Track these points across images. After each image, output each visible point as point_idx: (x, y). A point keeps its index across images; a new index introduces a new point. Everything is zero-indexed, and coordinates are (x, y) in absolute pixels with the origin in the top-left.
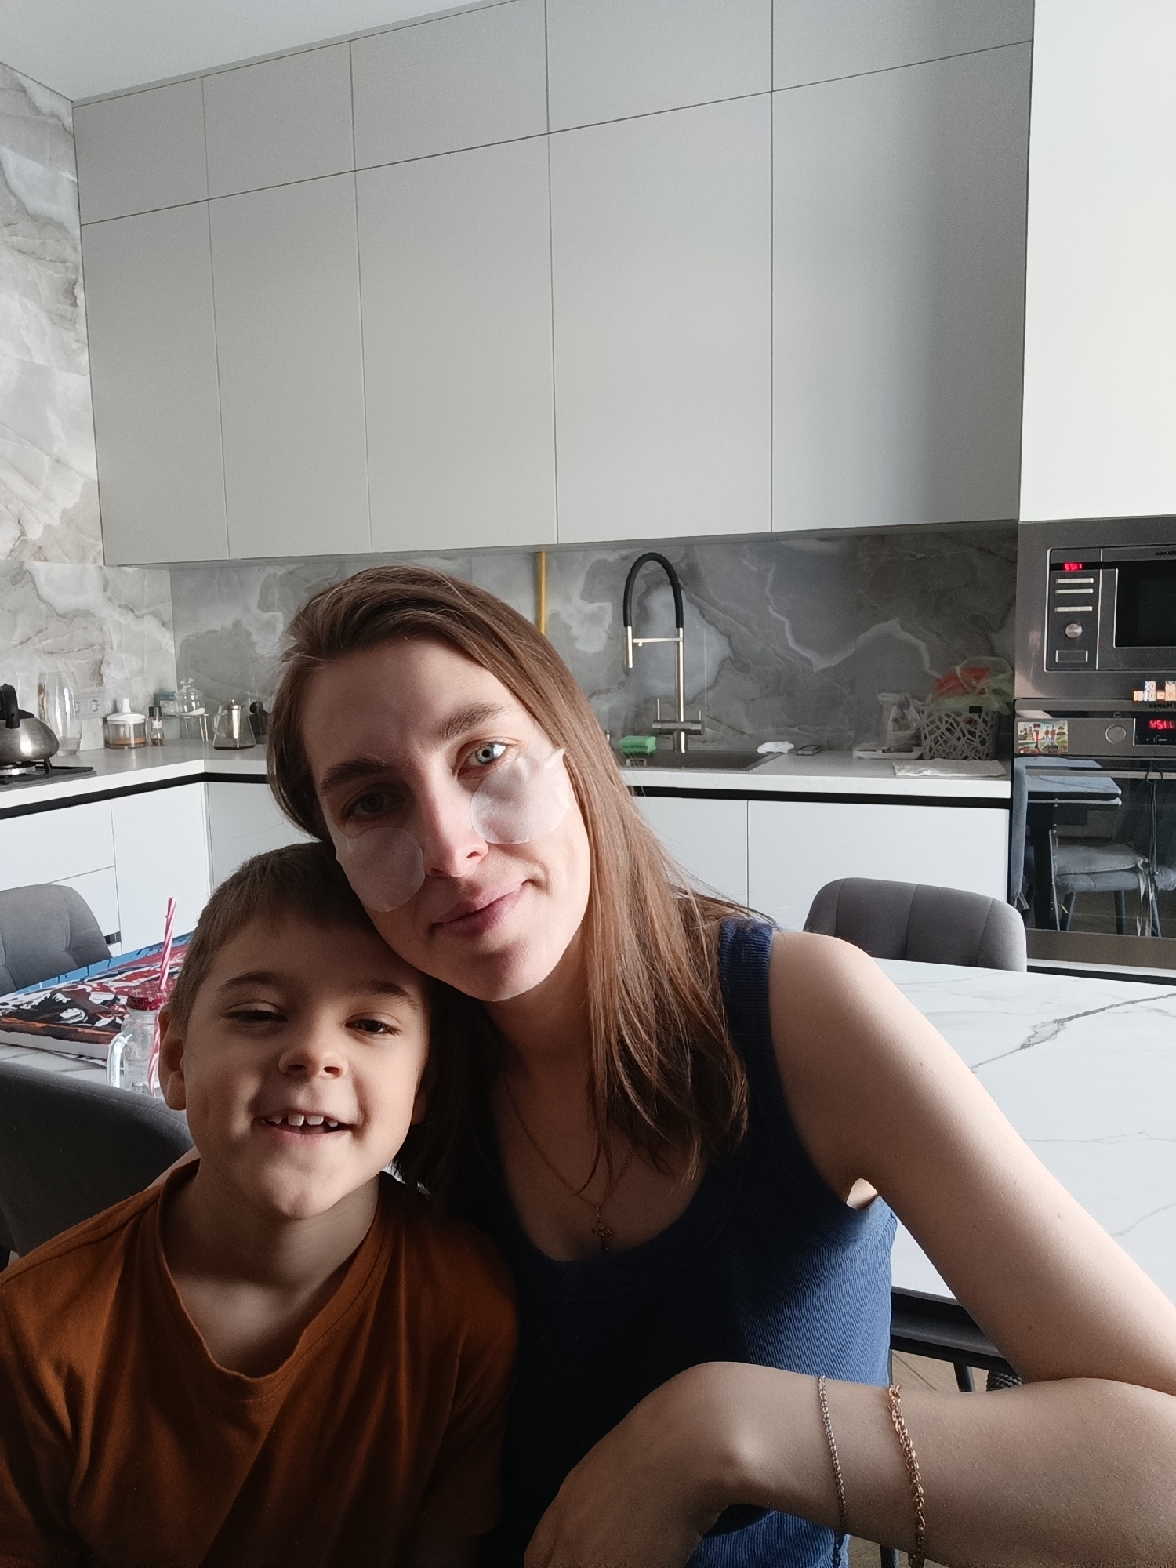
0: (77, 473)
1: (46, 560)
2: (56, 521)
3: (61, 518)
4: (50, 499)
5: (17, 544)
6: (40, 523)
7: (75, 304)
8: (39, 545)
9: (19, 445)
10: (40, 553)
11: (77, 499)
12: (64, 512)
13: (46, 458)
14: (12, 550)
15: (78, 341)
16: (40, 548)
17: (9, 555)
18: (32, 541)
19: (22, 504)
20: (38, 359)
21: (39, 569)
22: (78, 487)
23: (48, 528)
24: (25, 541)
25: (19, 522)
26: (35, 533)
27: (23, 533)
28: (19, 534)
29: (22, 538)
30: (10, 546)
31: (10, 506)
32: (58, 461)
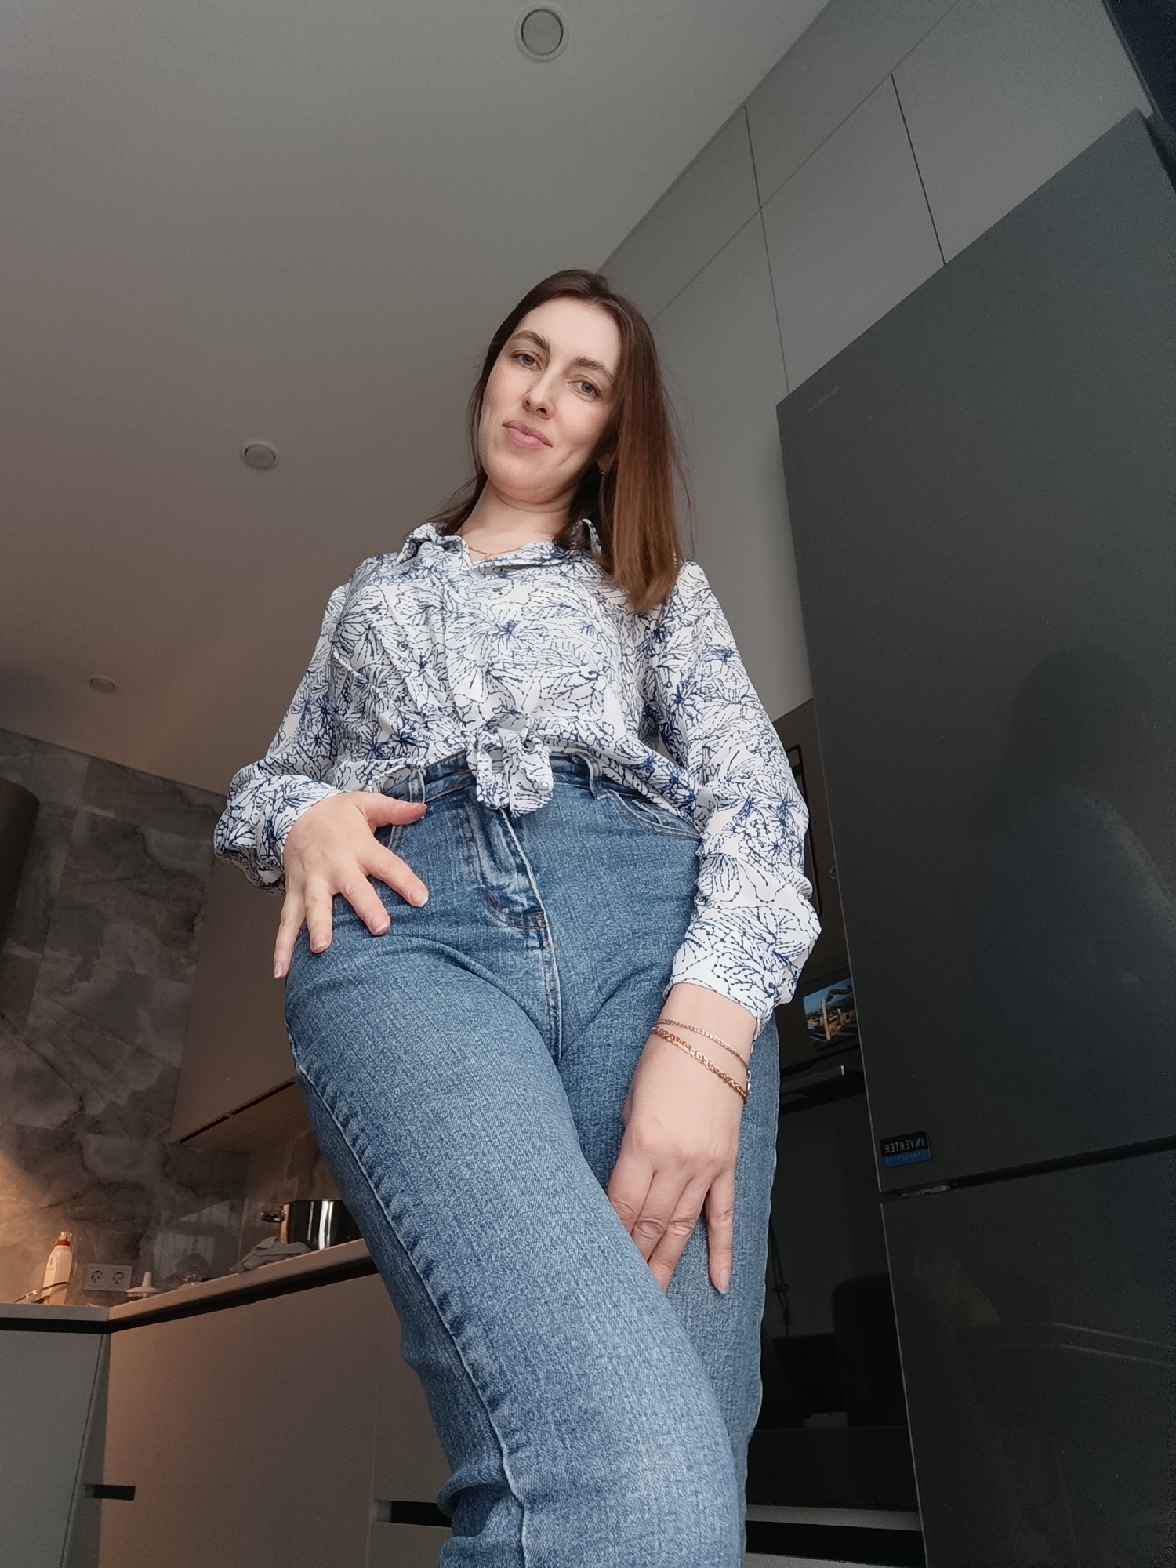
0: (159, 1061)
1: (101, 1133)
2: (123, 1099)
3: (129, 1097)
4: (121, 1081)
5: (73, 1117)
6: (104, 1101)
7: (192, 930)
8: (97, 1119)
9: (101, 1036)
10: (96, 1127)
11: (152, 1083)
12: (134, 1093)
13: (126, 1048)
14: (65, 1122)
15: (188, 957)
16: (97, 1122)
17: (62, 1126)
18: (90, 1116)
19: (89, 1084)
20: (140, 970)
21: (92, 1143)
22: (158, 1072)
23: (112, 1107)
24: (83, 1116)
25: (81, 1100)
26: (96, 1109)
27: (82, 1108)
28: (77, 1109)
29: (80, 1113)
30: (65, 1118)
31: (74, 1085)
32: (140, 1050)
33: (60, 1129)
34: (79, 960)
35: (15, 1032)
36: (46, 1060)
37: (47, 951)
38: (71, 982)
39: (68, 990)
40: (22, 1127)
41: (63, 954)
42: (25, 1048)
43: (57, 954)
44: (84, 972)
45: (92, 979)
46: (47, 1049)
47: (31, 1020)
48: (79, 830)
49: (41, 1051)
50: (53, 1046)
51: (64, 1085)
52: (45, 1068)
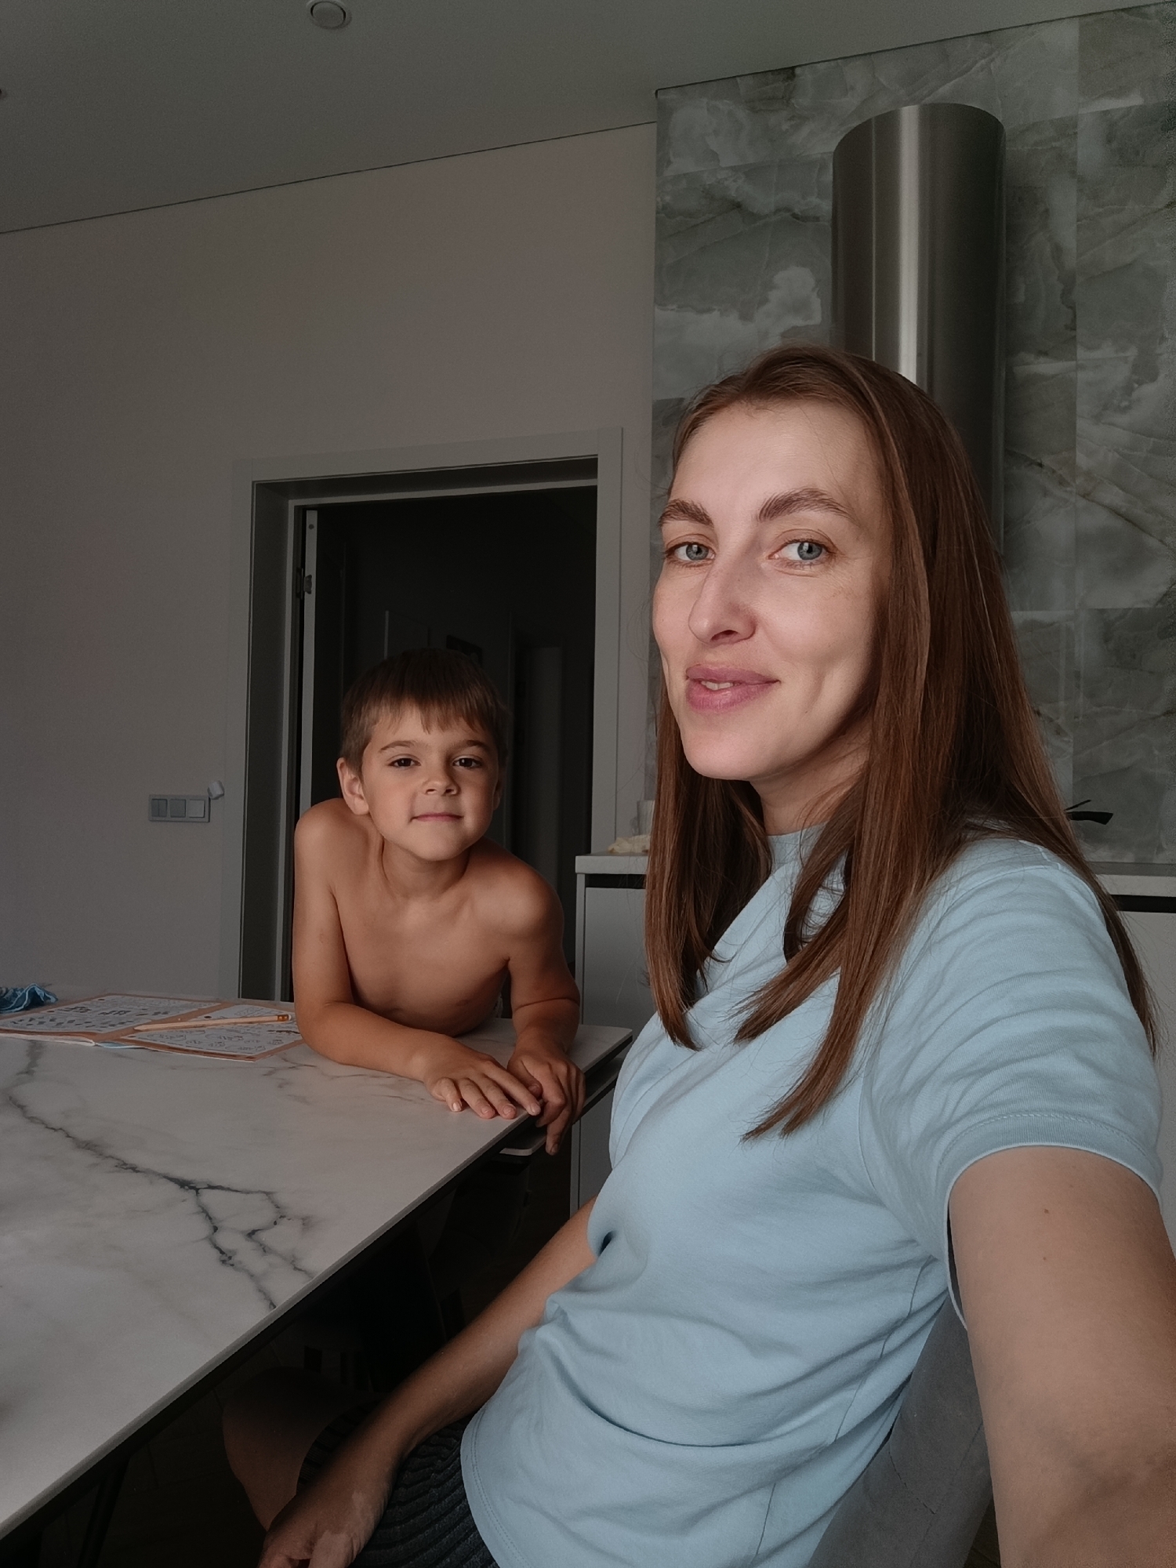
33: (1159, 606)
34: (1132, 353)
35: (1062, 482)
36: (1115, 512)
37: (1081, 353)
38: (1128, 390)
39: (1125, 404)
40: (1102, 611)
41: (1107, 351)
42: (1082, 503)
43: (1097, 354)
44: (1145, 370)
45: (1161, 377)
46: (1113, 496)
47: (1082, 460)
48: (1089, 152)
49: (1107, 502)
50: (1123, 490)
51: (1152, 542)
52: (1118, 524)
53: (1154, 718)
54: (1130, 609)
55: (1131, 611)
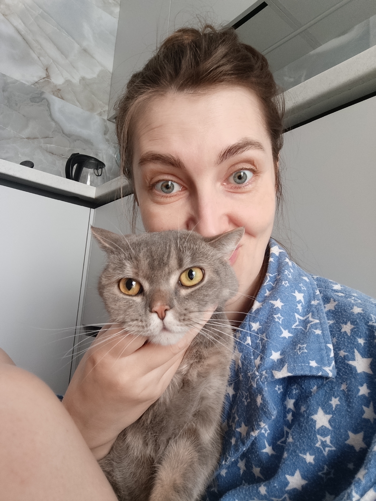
0: (98, 63)
1: (62, 98)
2: (76, 80)
3: (80, 81)
4: (74, 67)
5: (42, 81)
6: (63, 77)
8: (58, 87)
9: (58, 30)
10: (58, 93)
11: (95, 76)
12: (83, 79)
13: (76, 46)
14: (36, 82)
16: (59, 90)
17: (34, 84)
18: (54, 84)
19: (52, 61)
22: (98, 70)
23: (68, 82)
24: (49, 82)
25: (47, 70)
26: (58, 81)
27: (48, 76)
28: (45, 76)
29: (46, 79)
30: (36, 80)
31: (42, 58)
32: (85, 50)
33: (33, 86)
36: (18, 32)
42: (2, 17)
46: (18, 23)
49: (15, 24)
50: (24, 23)
51: (34, 56)
52: (19, 38)
53: (22, 138)
54: (17, 81)
55: (19, 82)
